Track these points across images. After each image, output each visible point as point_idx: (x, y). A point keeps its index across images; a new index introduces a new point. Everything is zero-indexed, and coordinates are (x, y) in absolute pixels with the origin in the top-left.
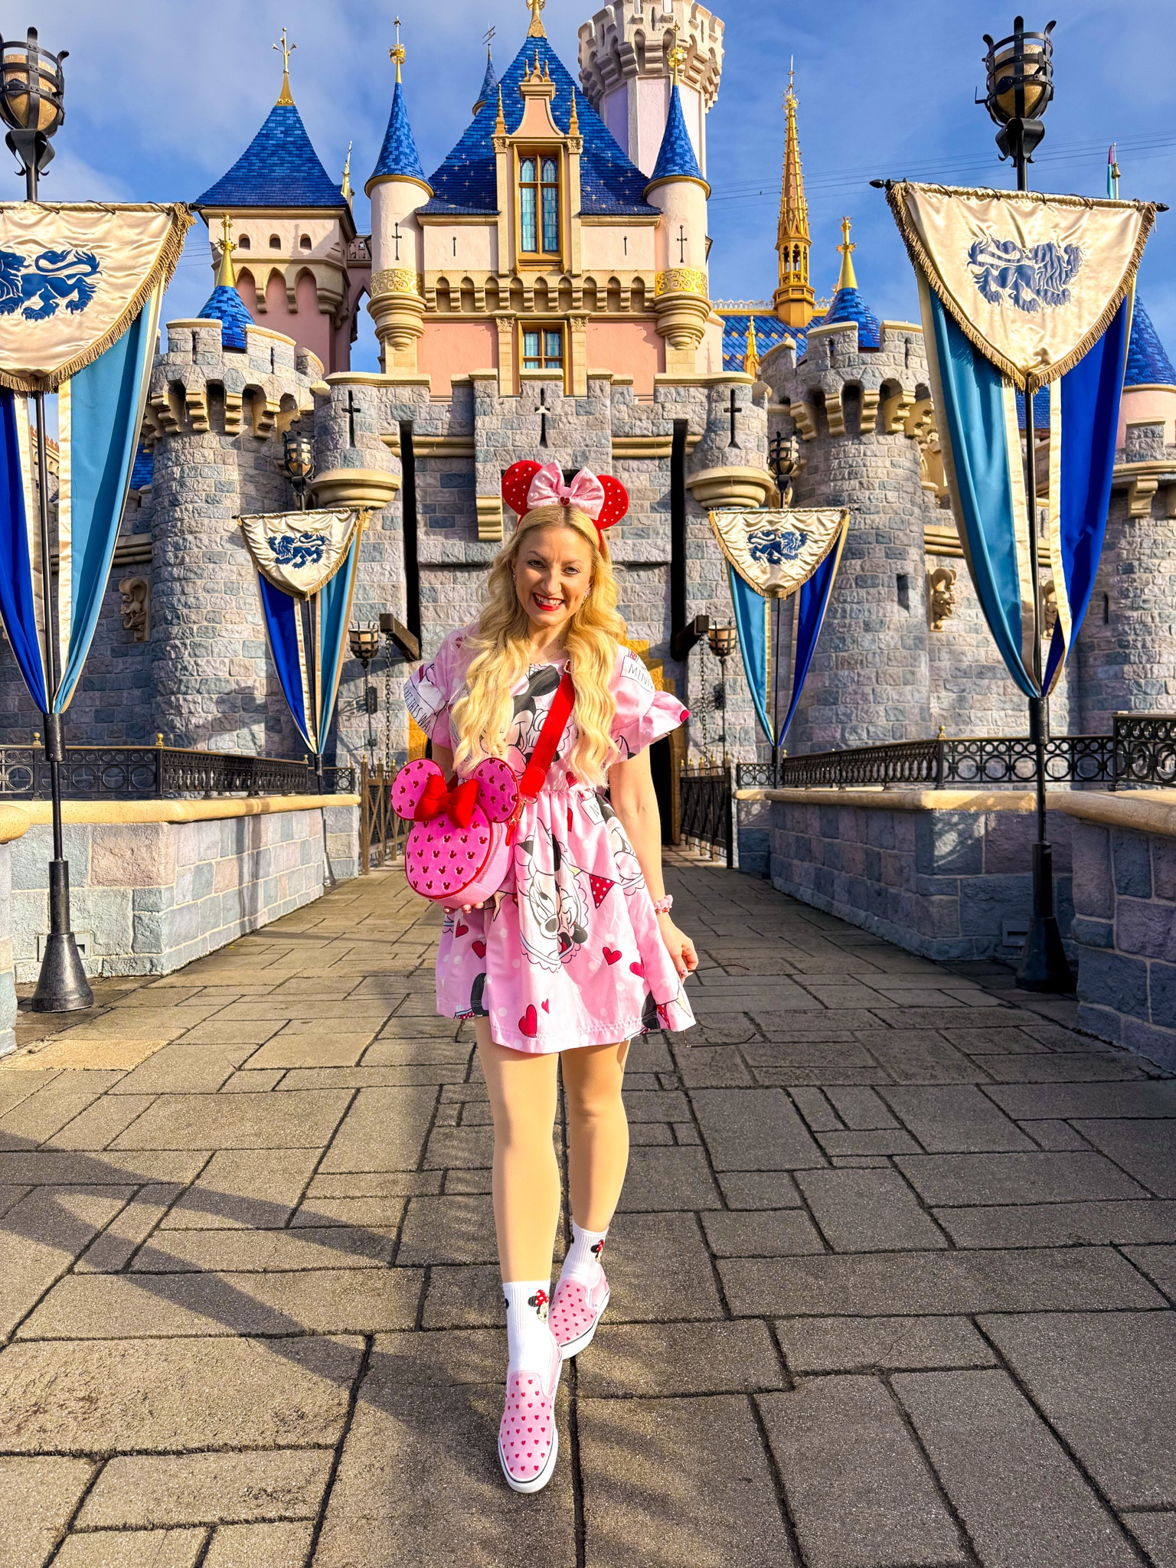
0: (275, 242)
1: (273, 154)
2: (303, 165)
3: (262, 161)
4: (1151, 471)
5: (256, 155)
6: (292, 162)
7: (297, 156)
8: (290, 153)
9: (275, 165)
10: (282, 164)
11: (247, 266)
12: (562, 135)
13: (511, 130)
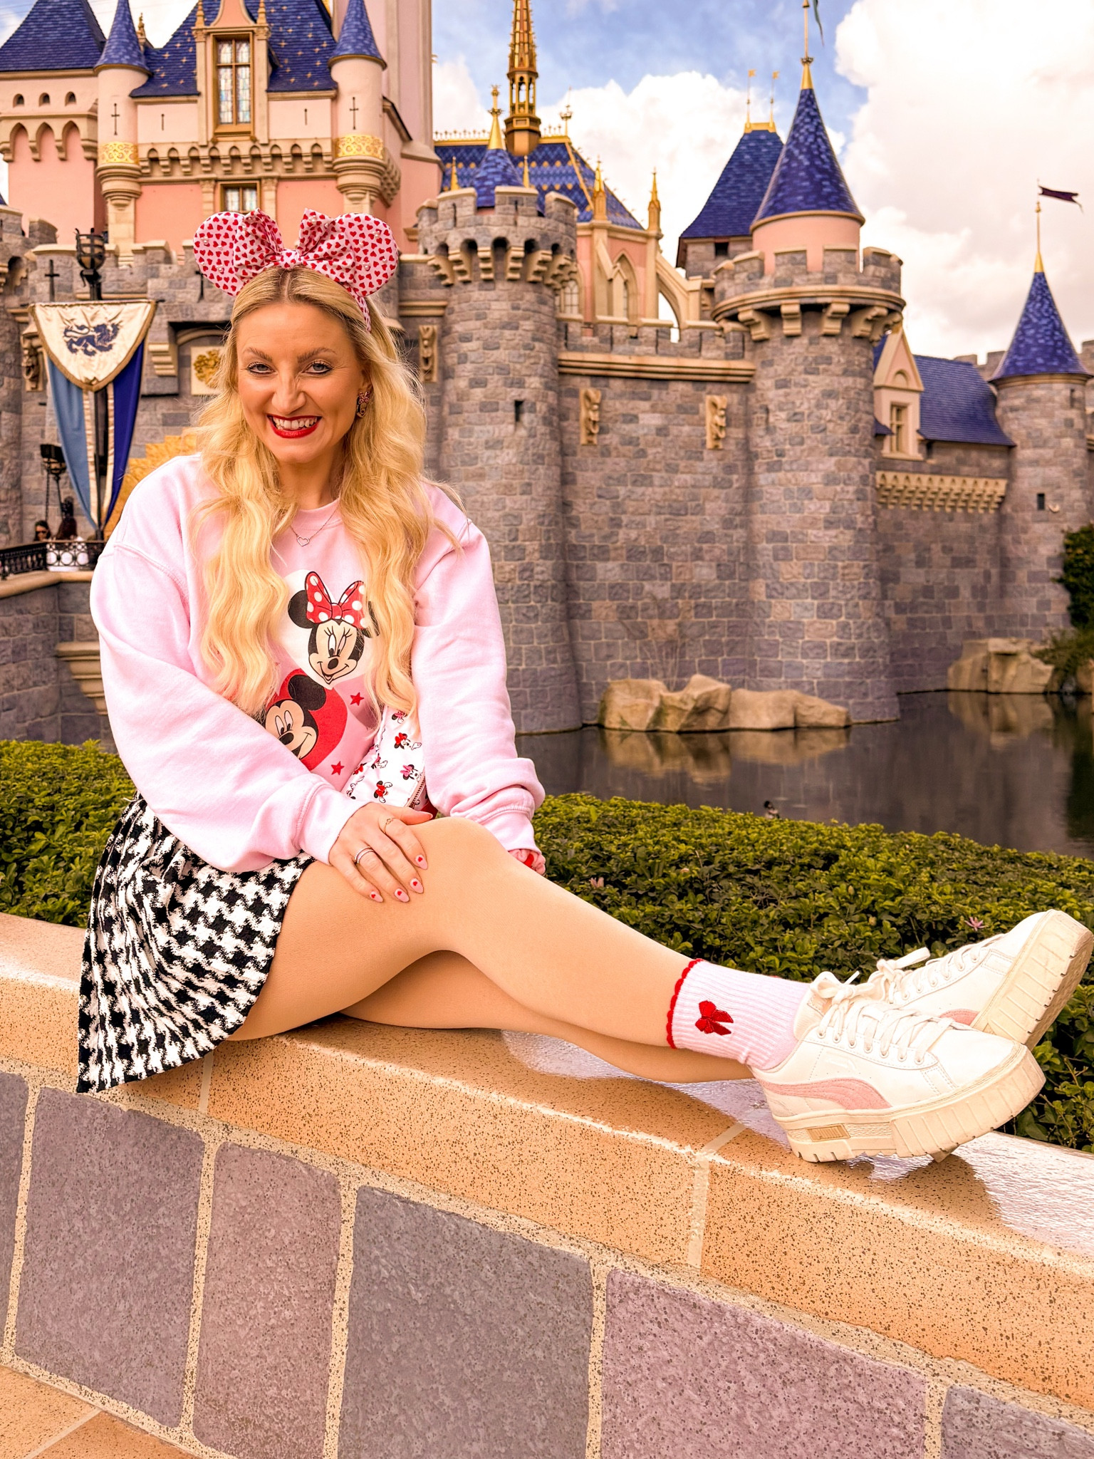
0: (45, 98)
1: (49, 19)
2: (73, 28)
3: (39, 26)
4: (792, 296)
5: (34, 21)
6: (63, 26)
7: (69, 19)
8: (63, 16)
9: (50, 29)
10: (54, 29)
11: (22, 122)
12: (252, 23)
13: (207, 23)
